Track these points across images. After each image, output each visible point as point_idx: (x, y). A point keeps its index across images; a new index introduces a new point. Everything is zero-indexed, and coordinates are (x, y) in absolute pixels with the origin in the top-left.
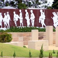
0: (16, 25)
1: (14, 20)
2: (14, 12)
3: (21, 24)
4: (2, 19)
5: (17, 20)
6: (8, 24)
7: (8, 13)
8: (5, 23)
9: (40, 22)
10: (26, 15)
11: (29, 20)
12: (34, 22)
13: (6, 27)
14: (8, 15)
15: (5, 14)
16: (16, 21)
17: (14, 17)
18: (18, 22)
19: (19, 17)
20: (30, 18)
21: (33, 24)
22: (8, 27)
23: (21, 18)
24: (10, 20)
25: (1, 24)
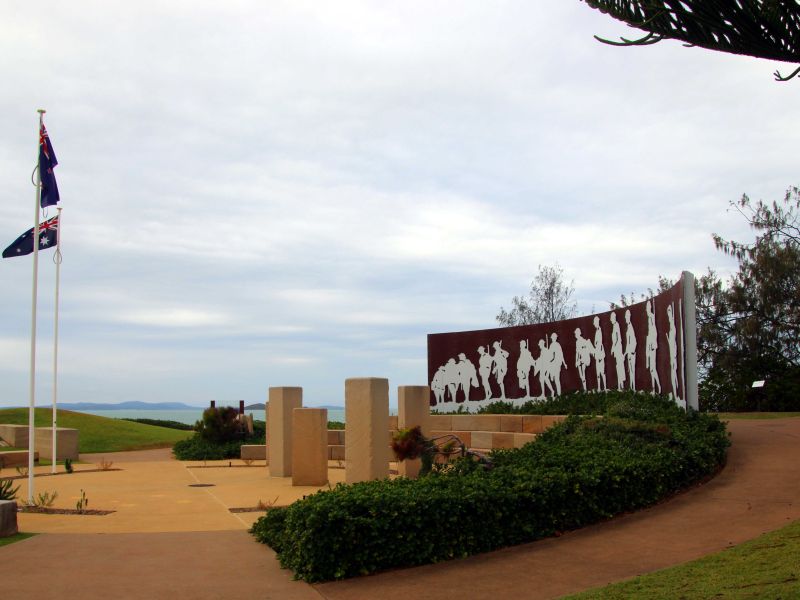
0: (585, 388)
1: (578, 364)
2: (578, 332)
3: (599, 380)
4: (531, 361)
5: (587, 362)
6: (553, 383)
7: (554, 336)
8: (543, 379)
9: (647, 365)
10: (614, 337)
11: (623, 356)
14: (556, 347)
15: (541, 343)
16: (584, 368)
17: (579, 350)
18: (591, 370)
19: (593, 351)
20: (624, 350)
23: (600, 355)
24: (563, 366)
25: (524, 383)
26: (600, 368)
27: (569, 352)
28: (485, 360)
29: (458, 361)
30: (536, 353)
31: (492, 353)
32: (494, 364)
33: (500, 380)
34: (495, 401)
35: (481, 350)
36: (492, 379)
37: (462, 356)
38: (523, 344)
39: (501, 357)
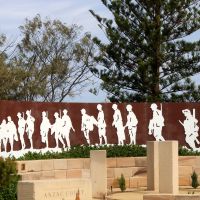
0: (88, 142)
1: (83, 129)
2: (83, 111)
3: (101, 139)
4: (49, 126)
7: (65, 112)
9: (150, 133)
10: (115, 117)
11: (123, 127)
12: (137, 133)
13: (61, 145)
15: (56, 115)
16: (88, 132)
17: (84, 121)
20: (124, 124)
21: (133, 138)
22: (66, 146)
23: (102, 125)
24: (71, 130)
25: (45, 139)
26: (102, 133)
27: (77, 121)
28: (22, 122)
29: (7, 122)
30: (52, 121)
31: (26, 118)
32: (26, 126)
33: (30, 137)
34: (27, 151)
35: (19, 115)
36: (26, 135)
37: (9, 118)
38: (44, 114)
39: (31, 121)
